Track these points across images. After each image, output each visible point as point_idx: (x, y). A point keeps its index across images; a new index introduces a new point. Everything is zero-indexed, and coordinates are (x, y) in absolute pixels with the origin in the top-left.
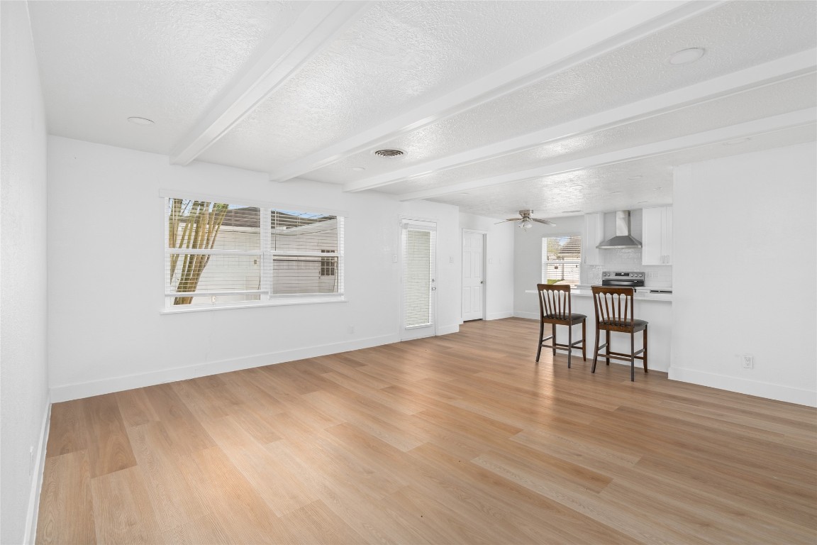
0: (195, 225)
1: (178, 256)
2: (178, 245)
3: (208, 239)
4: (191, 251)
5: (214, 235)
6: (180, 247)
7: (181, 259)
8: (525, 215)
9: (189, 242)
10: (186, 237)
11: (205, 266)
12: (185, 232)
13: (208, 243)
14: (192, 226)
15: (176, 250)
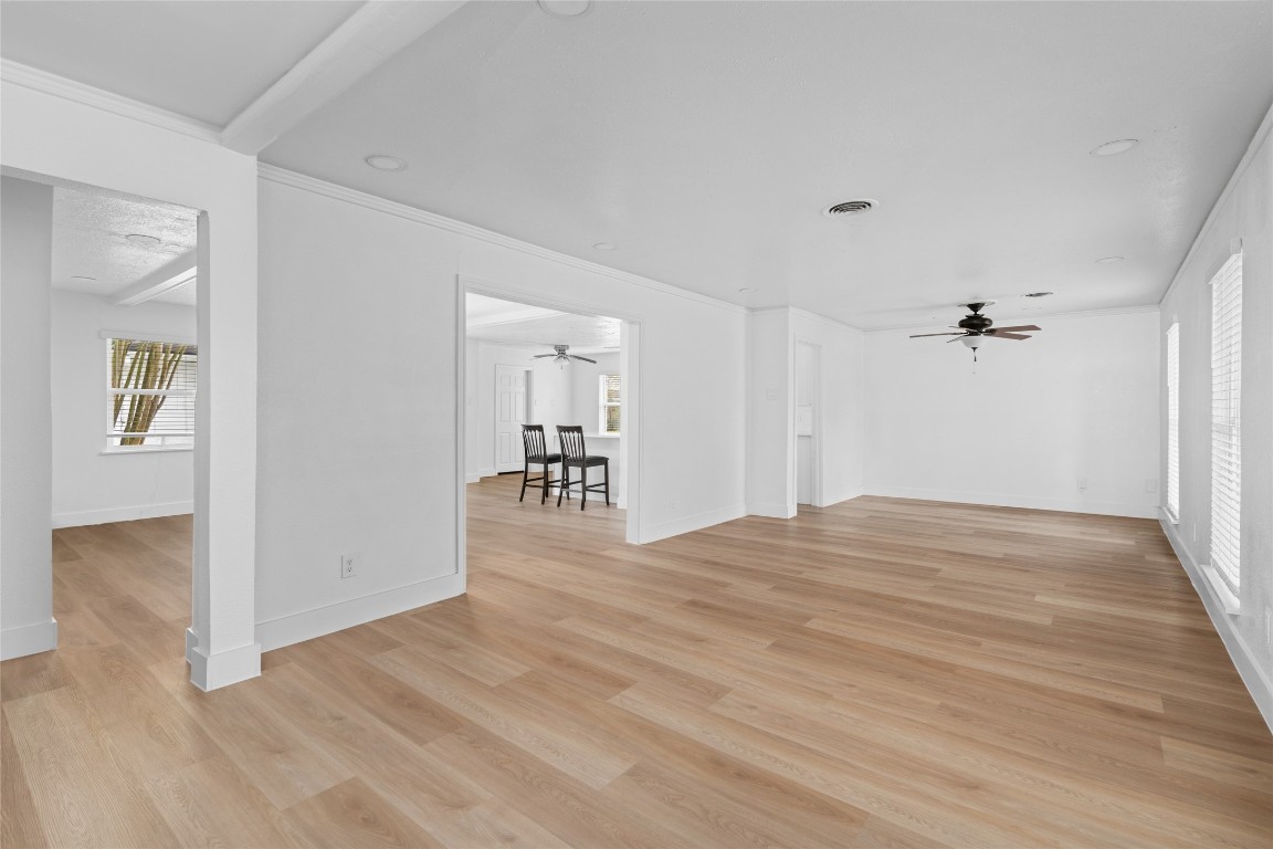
0: (147, 354)
1: (123, 396)
2: (122, 386)
3: (162, 377)
4: (140, 391)
5: (171, 371)
6: (126, 386)
7: (128, 399)
8: (561, 351)
9: (137, 380)
10: (135, 373)
11: (159, 407)
12: (134, 363)
13: (161, 382)
14: (143, 355)
15: (121, 390)
